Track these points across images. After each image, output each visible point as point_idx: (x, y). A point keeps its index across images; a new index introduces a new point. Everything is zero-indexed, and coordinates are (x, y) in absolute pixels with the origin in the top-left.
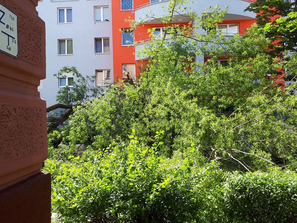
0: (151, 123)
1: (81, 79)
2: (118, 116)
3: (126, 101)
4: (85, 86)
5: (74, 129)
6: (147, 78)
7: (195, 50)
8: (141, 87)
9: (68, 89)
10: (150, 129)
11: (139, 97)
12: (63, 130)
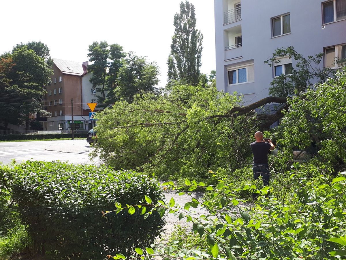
1: (301, 63)
4: (307, 71)
9: (284, 78)
12: (276, 131)
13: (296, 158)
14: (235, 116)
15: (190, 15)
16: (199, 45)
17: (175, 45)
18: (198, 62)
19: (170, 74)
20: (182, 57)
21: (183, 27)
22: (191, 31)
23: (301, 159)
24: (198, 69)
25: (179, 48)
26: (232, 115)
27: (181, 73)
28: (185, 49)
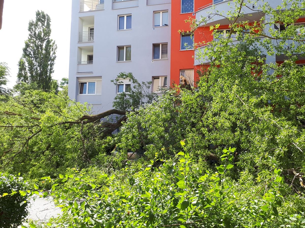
0: (211, 134)
1: (137, 85)
2: (173, 124)
3: (182, 108)
4: (141, 92)
5: (126, 136)
6: (207, 82)
7: (268, 49)
8: (200, 93)
9: (125, 95)
10: (209, 141)
11: (197, 104)
12: (116, 136)
13: (130, 158)
14: (84, 123)
15: (46, 24)
16: (53, 54)
17: (27, 49)
18: (51, 69)
19: (20, 76)
20: (34, 62)
21: (37, 34)
22: (45, 40)
23: (133, 159)
24: (50, 75)
25: (32, 53)
26: (82, 122)
27: (32, 76)
28: (38, 54)
